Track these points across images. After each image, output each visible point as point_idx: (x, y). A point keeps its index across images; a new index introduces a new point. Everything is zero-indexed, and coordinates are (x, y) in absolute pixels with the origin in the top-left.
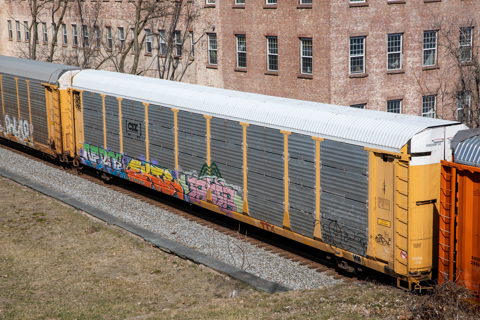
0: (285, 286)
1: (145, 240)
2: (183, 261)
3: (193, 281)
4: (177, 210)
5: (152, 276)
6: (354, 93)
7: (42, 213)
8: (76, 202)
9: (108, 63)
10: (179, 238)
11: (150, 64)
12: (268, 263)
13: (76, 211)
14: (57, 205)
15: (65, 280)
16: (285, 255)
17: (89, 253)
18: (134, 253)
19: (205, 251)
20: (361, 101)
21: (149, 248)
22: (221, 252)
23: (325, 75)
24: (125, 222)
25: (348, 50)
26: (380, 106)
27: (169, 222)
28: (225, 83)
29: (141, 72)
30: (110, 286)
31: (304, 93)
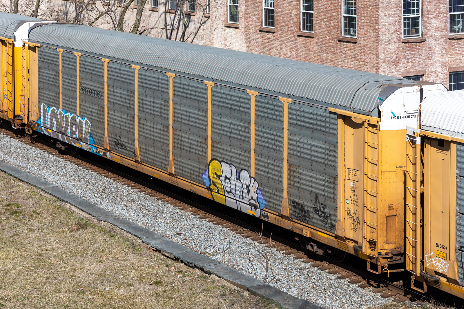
0: (320, 305)
1: (143, 242)
2: (191, 269)
3: (202, 296)
4: (184, 204)
5: (150, 287)
6: (408, 62)
7: (17, 204)
8: (58, 191)
9: (104, 19)
10: (185, 241)
11: (156, 22)
12: (298, 275)
13: (58, 203)
14: (36, 194)
15: (43, 290)
16: (320, 266)
17: (73, 256)
18: (129, 258)
19: (219, 258)
20: (416, 71)
21: (148, 252)
22: (238, 259)
23: (372, 39)
24: (119, 219)
25: (400, 9)
26: (440, 78)
27: (174, 220)
28: (248, 46)
29: (144, 30)
30: (98, 298)
31: (346, 61)
